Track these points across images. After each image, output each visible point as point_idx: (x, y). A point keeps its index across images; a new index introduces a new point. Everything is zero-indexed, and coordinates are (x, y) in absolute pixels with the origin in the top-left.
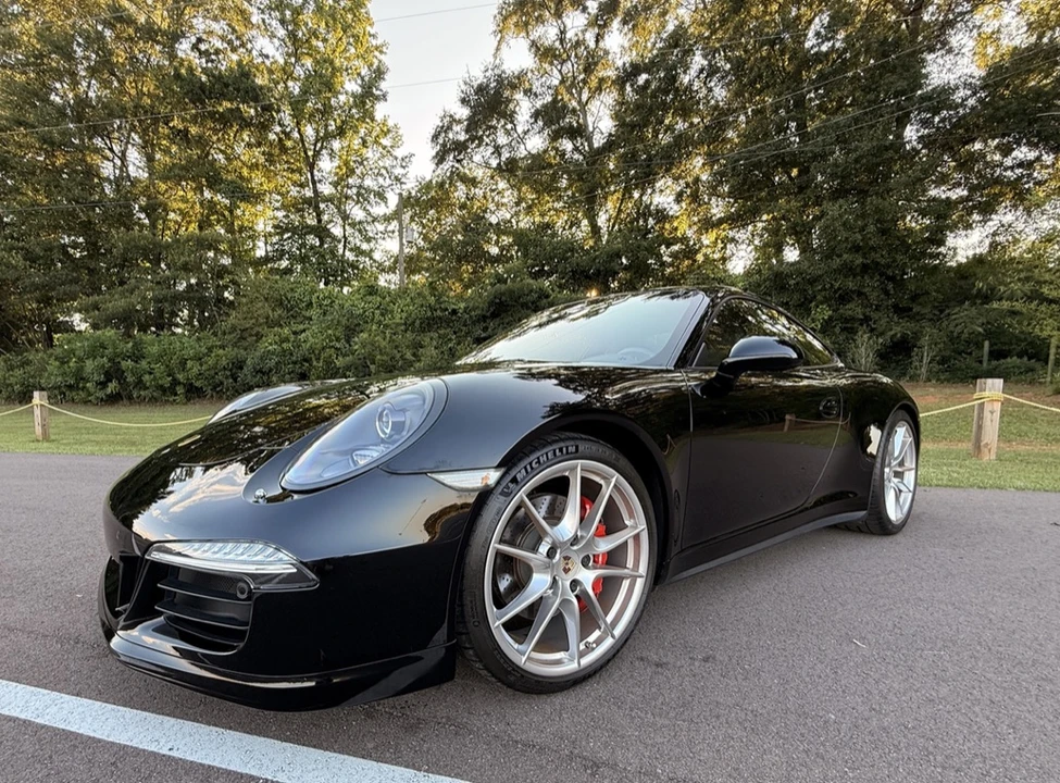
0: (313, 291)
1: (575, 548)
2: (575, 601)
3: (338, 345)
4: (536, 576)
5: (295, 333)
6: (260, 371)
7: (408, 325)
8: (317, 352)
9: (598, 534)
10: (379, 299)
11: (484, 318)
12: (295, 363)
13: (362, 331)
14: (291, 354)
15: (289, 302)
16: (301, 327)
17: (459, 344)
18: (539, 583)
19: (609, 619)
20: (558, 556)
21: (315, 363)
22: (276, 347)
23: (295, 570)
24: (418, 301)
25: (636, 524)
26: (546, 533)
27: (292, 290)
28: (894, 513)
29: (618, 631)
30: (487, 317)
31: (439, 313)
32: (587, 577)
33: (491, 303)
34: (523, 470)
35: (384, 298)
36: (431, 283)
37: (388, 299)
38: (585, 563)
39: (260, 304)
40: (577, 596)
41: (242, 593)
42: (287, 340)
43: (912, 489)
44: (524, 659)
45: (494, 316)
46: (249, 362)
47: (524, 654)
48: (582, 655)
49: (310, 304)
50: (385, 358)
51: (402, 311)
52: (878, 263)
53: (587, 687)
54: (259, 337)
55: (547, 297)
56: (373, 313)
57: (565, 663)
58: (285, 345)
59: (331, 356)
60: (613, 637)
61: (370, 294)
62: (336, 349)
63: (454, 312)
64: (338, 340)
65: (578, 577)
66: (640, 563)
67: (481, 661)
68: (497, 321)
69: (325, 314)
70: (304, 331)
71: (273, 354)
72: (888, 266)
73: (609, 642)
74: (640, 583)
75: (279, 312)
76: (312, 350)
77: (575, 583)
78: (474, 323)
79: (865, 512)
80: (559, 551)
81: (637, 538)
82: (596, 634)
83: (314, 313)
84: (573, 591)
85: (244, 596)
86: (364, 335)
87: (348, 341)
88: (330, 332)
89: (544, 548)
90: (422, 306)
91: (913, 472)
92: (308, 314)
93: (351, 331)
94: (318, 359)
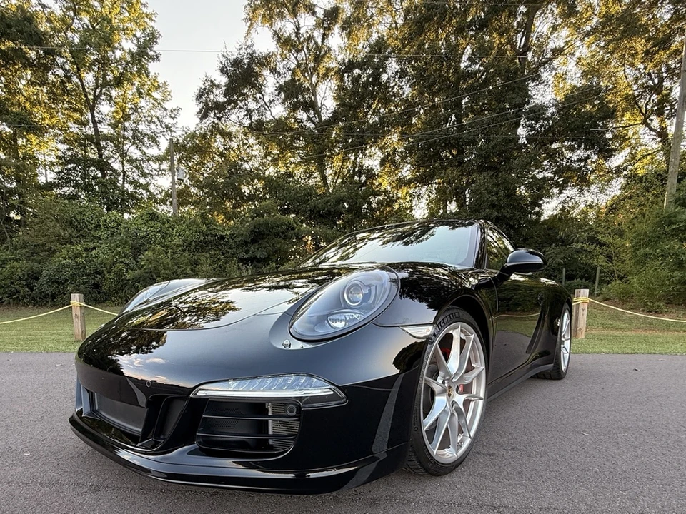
0: (101, 215)
3: (127, 261)
5: (86, 250)
6: (56, 282)
7: (186, 246)
8: (108, 266)
10: (159, 224)
11: (246, 243)
12: (88, 275)
13: (146, 250)
14: (85, 268)
15: (79, 223)
16: (92, 245)
17: (227, 263)
21: (107, 275)
22: (70, 261)
24: (193, 228)
27: (81, 213)
30: (249, 243)
31: (210, 238)
33: (252, 232)
35: (164, 224)
36: (202, 214)
37: (167, 225)
39: (52, 224)
42: (80, 255)
45: (254, 241)
46: (44, 273)
49: (98, 227)
50: (168, 272)
51: (180, 235)
52: (505, 216)
54: (52, 252)
55: (293, 229)
56: (156, 236)
58: (78, 260)
59: (121, 270)
61: (152, 220)
62: (126, 263)
63: (222, 238)
64: (126, 256)
68: (256, 246)
69: (112, 235)
70: (94, 248)
71: (68, 266)
72: (511, 219)
75: (70, 231)
76: (103, 264)
78: (238, 246)
83: (102, 233)
86: (150, 253)
87: (135, 259)
88: (119, 249)
90: (196, 231)
92: (96, 234)
93: (137, 250)
94: (109, 272)
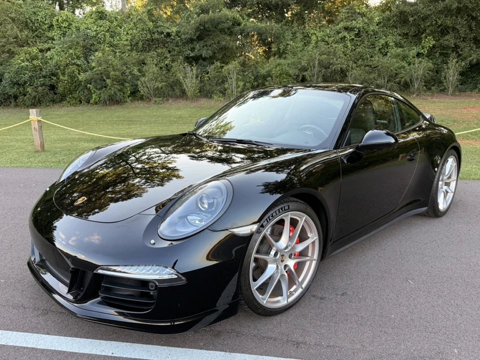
0: (53, 15)
1: (286, 250)
2: (286, 274)
3: (79, 62)
4: (269, 266)
5: (41, 51)
6: (17, 84)
7: (134, 46)
8: (62, 68)
9: (297, 243)
10: (108, 23)
11: (191, 41)
12: (44, 77)
13: (96, 51)
14: (41, 70)
15: (34, 24)
16: (46, 46)
17: (173, 61)
18: (271, 269)
19: (300, 280)
20: (279, 255)
21: (61, 77)
22: (28, 64)
23: (176, 277)
24: (140, 26)
25: (313, 236)
26: (273, 245)
27: (35, 13)
28: (442, 205)
29: (304, 286)
30: (194, 40)
31: (156, 36)
32: (291, 263)
33: (197, 29)
34: (266, 221)
35: (112, 22)
36: (149, 11)
37: (115, 23)
38: (290, 257)
39: (9, 26)
40: (286, 272)
41: (152, 287)
42: (34, 58)
43: (453, 191)
44: (265, 302)
45: (200, 38)
46: (6, 76)
47: (265, 300)
48: (288, 297)
49: (51, 26)
50: (117, 73)
51: (128, 34)
52: (467, 7)
53: (290, 311)
54: (12, 54)
55: (239, 24)
56: (105, 35)
57: (282, 301)
58: (35, 62)
59: (74, 72)
60: (302, 288)
61: (101, 18)
62: (78, 65)
63: (169, 35)
64: (78, 58)
65: (288, 263)
66: (314, 254)
67: (247, 305)
68: (202, 43)
69: (64, 34)
70: (49, 49)
71: (26, 68)
72: (473, 10)
73: (300, 290)
74: (314, 263)
75: (26, 33)
76: (58, 66)
77: (286, 266)
78: (184, 44)
79: (426, 208)
80: (279, 253)
81: (313, 243)
82: (295, 287)
83: (55, 33)
84: (285, 270)
85: (153, 289)
86: (99, 54)
87: (86, 59)
88: (71, 51)
89: (273, 253)
90: (143, 30)
91: (455, 182)
92: (50, 34)
93: (88, 51)
94: (63, 74)
